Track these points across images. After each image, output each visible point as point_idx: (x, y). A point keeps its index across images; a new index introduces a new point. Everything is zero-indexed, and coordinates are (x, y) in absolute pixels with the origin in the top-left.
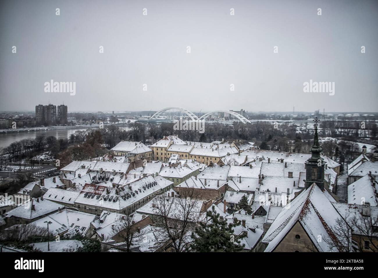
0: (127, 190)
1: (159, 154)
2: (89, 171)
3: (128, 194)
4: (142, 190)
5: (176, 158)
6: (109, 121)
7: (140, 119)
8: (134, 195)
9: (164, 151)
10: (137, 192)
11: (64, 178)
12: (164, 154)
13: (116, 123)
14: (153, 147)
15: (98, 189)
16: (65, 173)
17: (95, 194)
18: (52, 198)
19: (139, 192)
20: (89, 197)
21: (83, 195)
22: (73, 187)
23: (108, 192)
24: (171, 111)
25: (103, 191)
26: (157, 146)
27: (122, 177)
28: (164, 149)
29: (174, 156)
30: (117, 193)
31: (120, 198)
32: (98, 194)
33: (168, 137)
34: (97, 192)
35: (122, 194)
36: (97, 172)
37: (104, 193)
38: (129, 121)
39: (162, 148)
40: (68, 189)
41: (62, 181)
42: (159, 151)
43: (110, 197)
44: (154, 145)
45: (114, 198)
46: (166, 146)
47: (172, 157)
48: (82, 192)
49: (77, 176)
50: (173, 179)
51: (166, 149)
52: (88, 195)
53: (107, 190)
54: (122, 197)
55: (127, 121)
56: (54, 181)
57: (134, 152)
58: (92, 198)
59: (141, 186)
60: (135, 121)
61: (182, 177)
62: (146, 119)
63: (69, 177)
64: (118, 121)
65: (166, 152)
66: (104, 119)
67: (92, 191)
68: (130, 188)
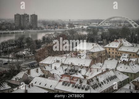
0: (95, 81)
1: (111, 53)
2: (63, 65)
3: (96, 84)
4: (106, 82)
5: (126, 56)
6: (68, 26)
7: (91, 25)
8: (100, 85)
9: (115, 51)
10: (102, 83)
11: (44, 69)
12: (114, 53)
13: (73, 28)
14: (106, 47)
15: (72, 79)
16: (44, 66)
17: (71, 83)
18: (38, 84)
19: (104, 83)
20: (66, 85)
21: (61, 83)
22: (53, 76)
23: (81, 82)
24: (115, 19)
25: (77, 81)
26: (110, 46)
27: (87, 70)
28: (115, 49)
29: (125, 55)
30: (88, 83)
31: (91, 88)
32: (73, 83)
33: (118, 40)
34: (72, 81)
35: (92, 84)
36: (68, 65)
37: (78, 83)
38: (82, 27)
39: (113, 49)
40: (49, 78)
41: (43, 71)
42: (111, 51)
43: (82, 86)
44: (107, 46)
45: (86, 87)
46: (117, 47)
47: (123, 56)
48: (60, 81)
49: (53, 68)
50: (127, 74)
51: (116, 49)
52: (65, 83)
53: (80, 80)
54: (92, 86)
55: (81, 27)
56: (37, 72)
57: (92, 51)
58: (69, 86)
59: (105, 78)
60: (87, 27)
61: (135, 72)
62: (95, 26)
63: (48, 68)
64: (75, 27)
65: (116, 51)
66: (64, 25)
67: (68, 80)
68: (97, 80)
